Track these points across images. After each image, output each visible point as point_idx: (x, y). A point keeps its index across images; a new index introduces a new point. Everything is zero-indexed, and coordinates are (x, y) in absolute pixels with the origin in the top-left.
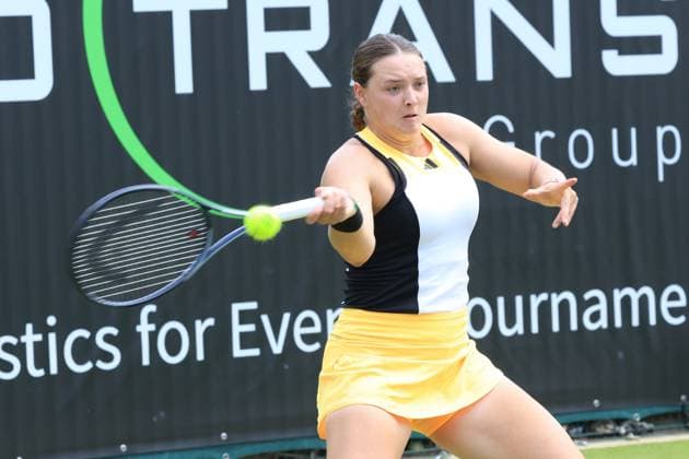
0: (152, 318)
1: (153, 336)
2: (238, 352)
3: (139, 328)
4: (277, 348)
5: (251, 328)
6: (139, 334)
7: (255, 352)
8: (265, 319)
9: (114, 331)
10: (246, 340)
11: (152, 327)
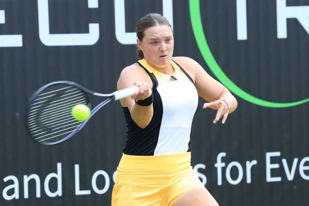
0: (223, 160)
1: (224, 170)
2: (269, 179)
3: (216, 165)
4: (290, 177)
5: (276, 166)
6: (216, 168)
7: (279, 179)
8: (284, 161)
9: (203, 166)
10: (274, 173)
11: (223, 165)
